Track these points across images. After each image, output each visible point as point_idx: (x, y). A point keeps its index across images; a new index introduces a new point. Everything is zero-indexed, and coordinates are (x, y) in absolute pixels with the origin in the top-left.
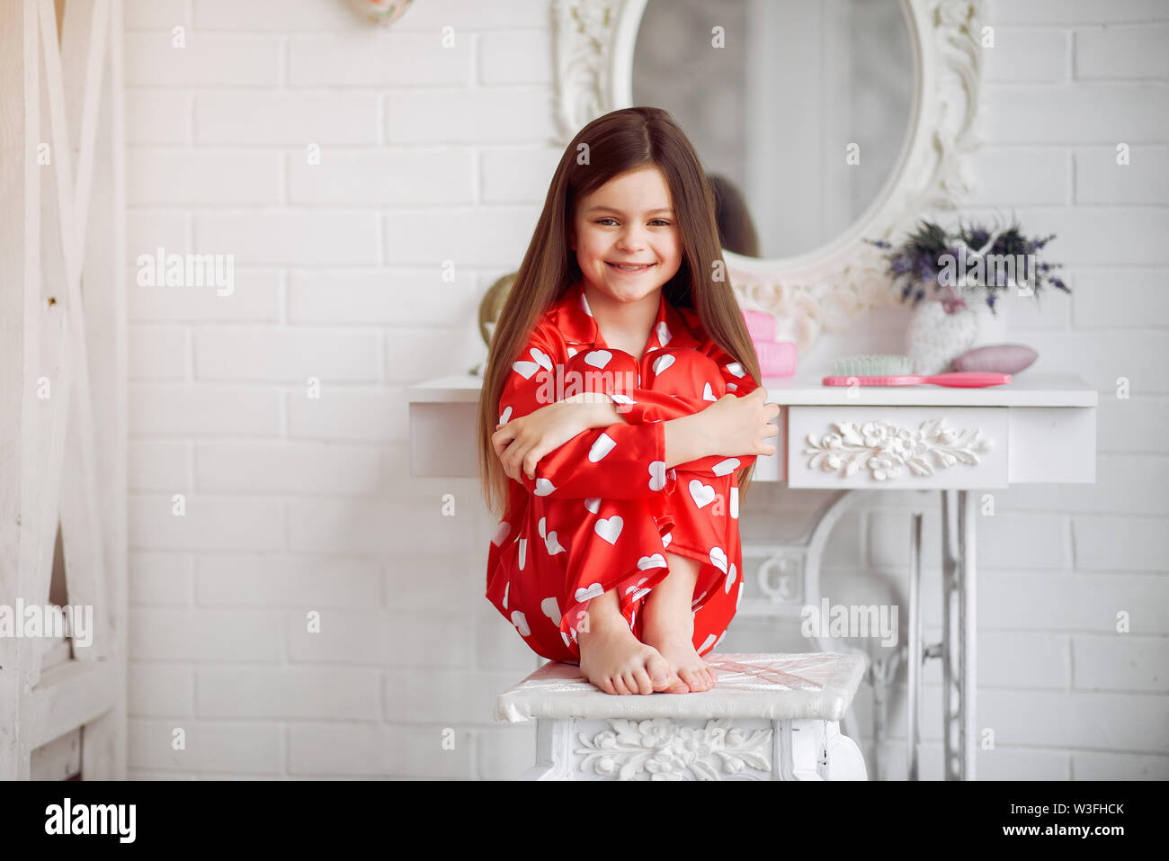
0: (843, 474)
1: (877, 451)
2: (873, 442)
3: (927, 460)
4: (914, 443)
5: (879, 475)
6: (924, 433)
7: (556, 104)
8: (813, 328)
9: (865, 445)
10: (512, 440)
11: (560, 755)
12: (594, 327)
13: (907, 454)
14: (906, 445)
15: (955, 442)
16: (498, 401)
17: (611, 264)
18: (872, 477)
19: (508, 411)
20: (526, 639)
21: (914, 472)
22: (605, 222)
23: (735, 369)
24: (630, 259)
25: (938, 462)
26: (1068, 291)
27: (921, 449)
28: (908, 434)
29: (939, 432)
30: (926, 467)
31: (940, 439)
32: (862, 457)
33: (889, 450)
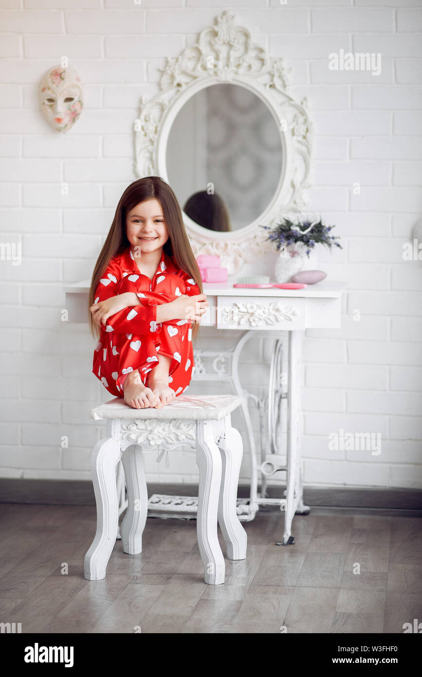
0: (239, 324)
1: (252, 314)
2: (251, 311)
3: (272, 318)
4: (267, 311)
5: (253, 324)
6: (271, 308)
7: (135, 166)
8: (241, 261)
9: (248, 312)
10: (98, 310)
11: (115, 433)
12: (135, 264)
13: (264, 316)
14: (264, 312)
15: (283, 311)
16: (95, 294)
17: (140, 238)
18: (251, 325)
19: (98, 299)
20: (106, 388)
21: (267, 323)
22: (137, 221)
23: (191, 281)
24: (146, 236)
25: (277, 320)
26: (341, 248)
27: (270, 314)
28: (265, 308)
29: (277, 307)
30: (272, 322)
31: (277, 310)
32: (246, 317)
33: (256, 314)
